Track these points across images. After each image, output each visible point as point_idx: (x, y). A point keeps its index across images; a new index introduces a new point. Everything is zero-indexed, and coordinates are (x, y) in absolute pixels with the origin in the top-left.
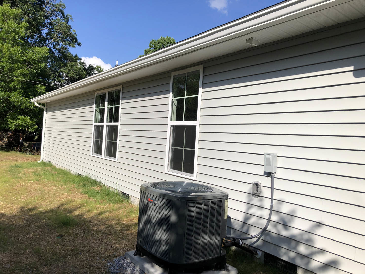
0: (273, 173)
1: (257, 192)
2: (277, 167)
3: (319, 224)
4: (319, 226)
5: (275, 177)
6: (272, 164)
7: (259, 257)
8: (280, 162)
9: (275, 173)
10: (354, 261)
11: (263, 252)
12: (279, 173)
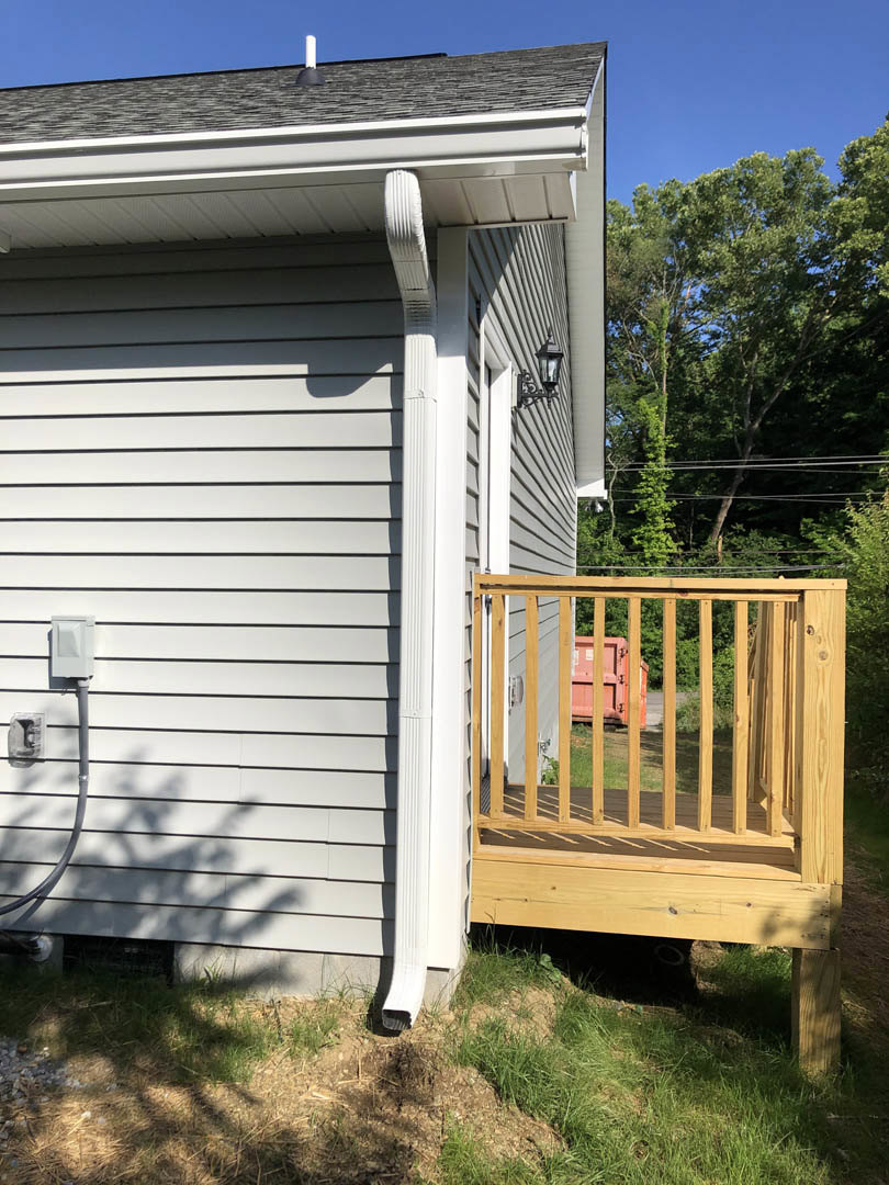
0: (84, 679)
1: (29, 750)
2: (96, 658)
3: (247, 805)
4: (244, 810)
5: (90, 690)
6: (79, 652)
7: (45, 956)
8: (106, 642)
9: (91, 677)
10: (326, 879)
11: (60, 938)
12: (102, 677)
